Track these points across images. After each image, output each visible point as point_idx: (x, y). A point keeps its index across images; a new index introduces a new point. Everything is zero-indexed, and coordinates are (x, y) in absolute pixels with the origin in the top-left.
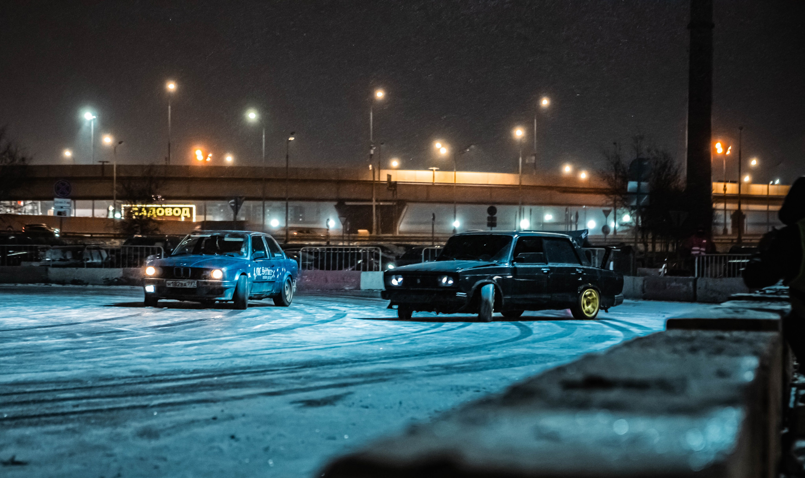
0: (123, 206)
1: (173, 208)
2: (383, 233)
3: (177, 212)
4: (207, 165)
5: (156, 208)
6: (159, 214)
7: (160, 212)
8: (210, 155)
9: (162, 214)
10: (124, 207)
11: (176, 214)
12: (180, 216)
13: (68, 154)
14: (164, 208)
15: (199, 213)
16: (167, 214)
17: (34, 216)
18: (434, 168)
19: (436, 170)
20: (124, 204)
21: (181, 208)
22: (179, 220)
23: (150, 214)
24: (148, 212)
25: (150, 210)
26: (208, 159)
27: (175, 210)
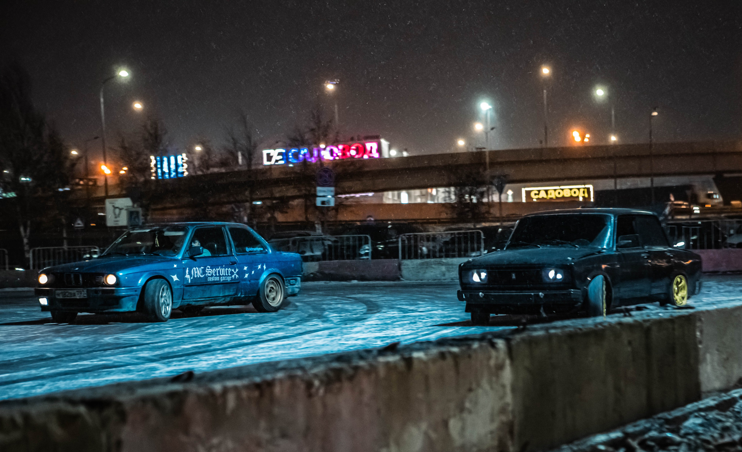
0: (524, 189)
1: (571, 189)
3: (575, 192)
5: (555, 190)
6: (558, 196)
7: (559, 193)
9: (561, 195)
10: (526, 192)
11: (574, 195)
12: (578, 197)
13: (461, 143)
14: (562, 190)
16: (566, 196)
20: (525, 187)
21: (579, 189)
22: (576, 200)
23: (549, 196)
24: (547, 194)
25: (549, 192)
26: (586, 140)
27: (573, 191)
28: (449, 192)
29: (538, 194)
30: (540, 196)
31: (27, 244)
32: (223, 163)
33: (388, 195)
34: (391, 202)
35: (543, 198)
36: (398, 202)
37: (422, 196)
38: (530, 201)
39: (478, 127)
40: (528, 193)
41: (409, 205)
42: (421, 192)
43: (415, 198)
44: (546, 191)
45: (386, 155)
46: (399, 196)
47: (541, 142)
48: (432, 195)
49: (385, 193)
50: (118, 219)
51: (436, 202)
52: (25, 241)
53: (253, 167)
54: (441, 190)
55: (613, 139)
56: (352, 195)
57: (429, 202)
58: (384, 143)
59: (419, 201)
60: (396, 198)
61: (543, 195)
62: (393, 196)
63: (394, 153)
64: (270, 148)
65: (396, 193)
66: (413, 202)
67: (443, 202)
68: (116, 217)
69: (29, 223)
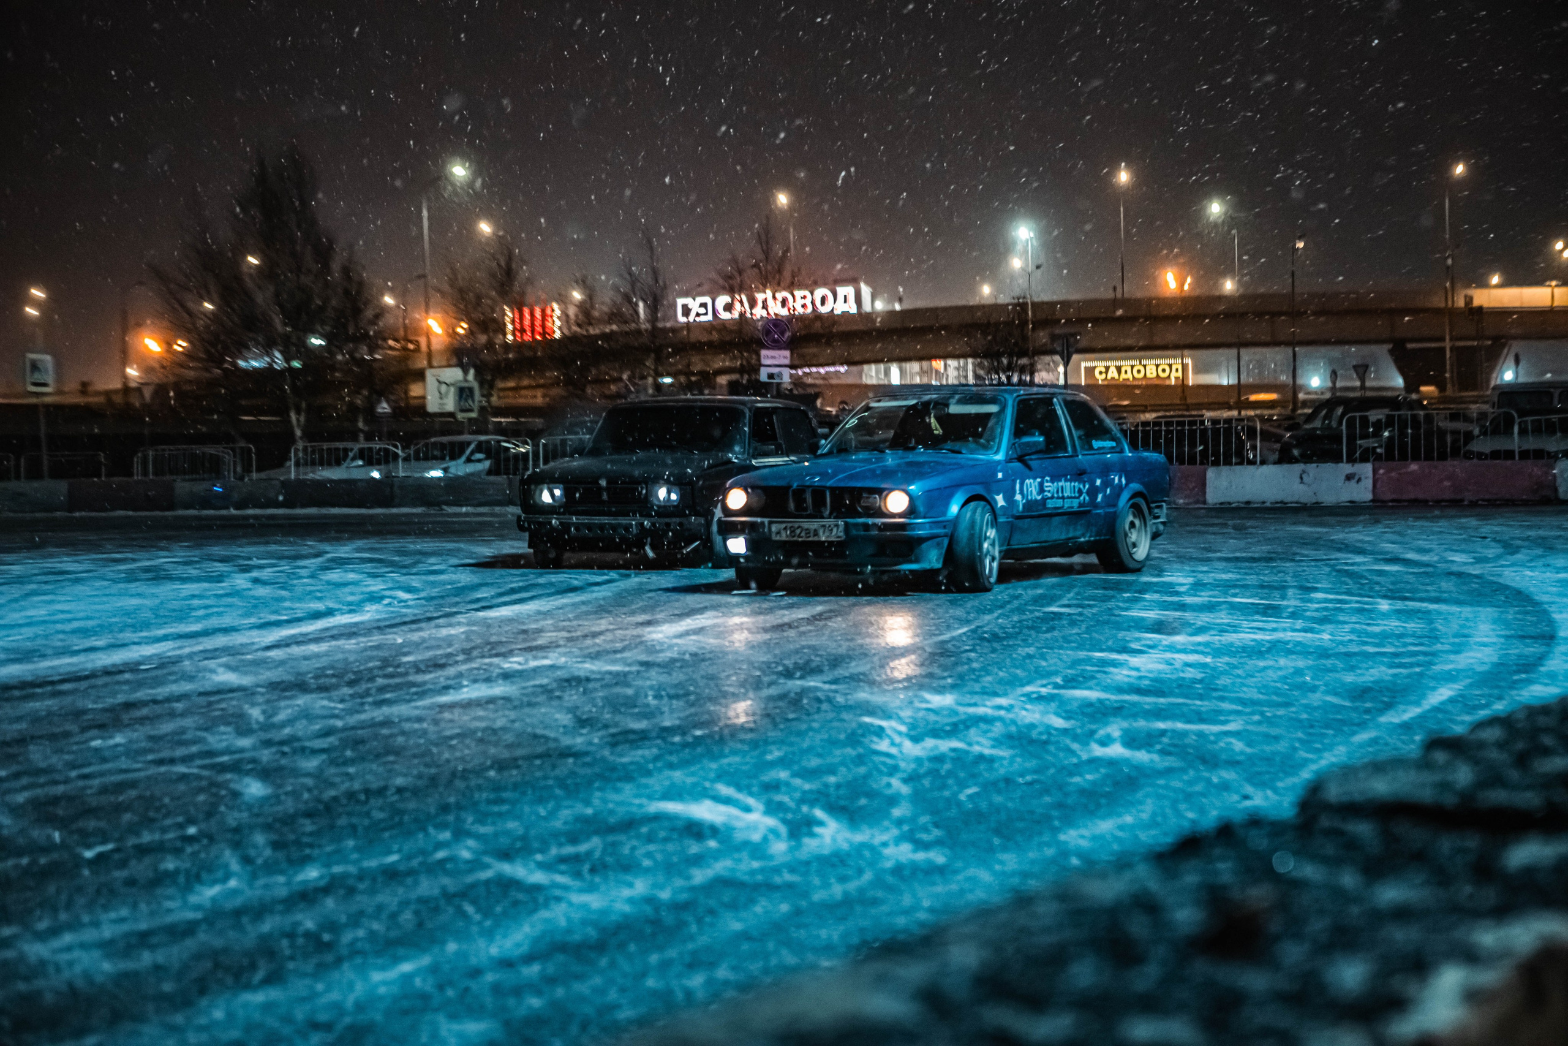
0: (1083, 365)
1: (1157, 366)
2: (1460, 390)
3: (1164, 370)
4: (1183, 294)
5: (1132, 367)
6: (1136, 375)
7: (1139, 371)
8: (1189, 280)
9: (1142, 375)
10: (1086, 368)
11: (1162, 375)
12: (1169, 377)
14: (1144, 366)
15: (1197, 371)
16: (1149, 376)
17: (942, 385)
18: (1554, 283)
19: (1557, 286)
20: (1086, 360)
21: (1169, 365)
22: (1167, 382)
23: (1123, 376)
24: (1119, 371)
25: (1123, 370)
26: (1186, 287)
27: (1160, 369)
28: (965, 369)
29: (1107, 372)
30: (1109, 377)
31: (301, 438)
32: (614, 316)
33: (870, 370)
34: (874, 382)
35: (1113, 378)
36: (886, 382)
37: (923, 372)
38: (1090, 382)
39: (1016, 263)
40: (1090, 371)
41: (902, 386)
42: (921, 368)
43: (912, 376)
44: (1119, 369)
45: (867, 307)
46: (887, 373)
47: (1115, 289)
48: (937, 372)
49: (866, 367)
50: (445, 401)
51: (944, 382)
52: (298, 433)
53: (660, 325)
54: (952, 363)
55: (1229, 286)
56: (814, 370)
57: (934, 383)
58: (866, 291)
59: (917, 380)
60: (882, 376)
61: (1113, 373)
62: (877, 372)
63: (880, 305)
64: (686, 294)
65: (882, 366)
66: (908, 382)
67: (956, 382)
68: (441, 398)
69: (304, 405)
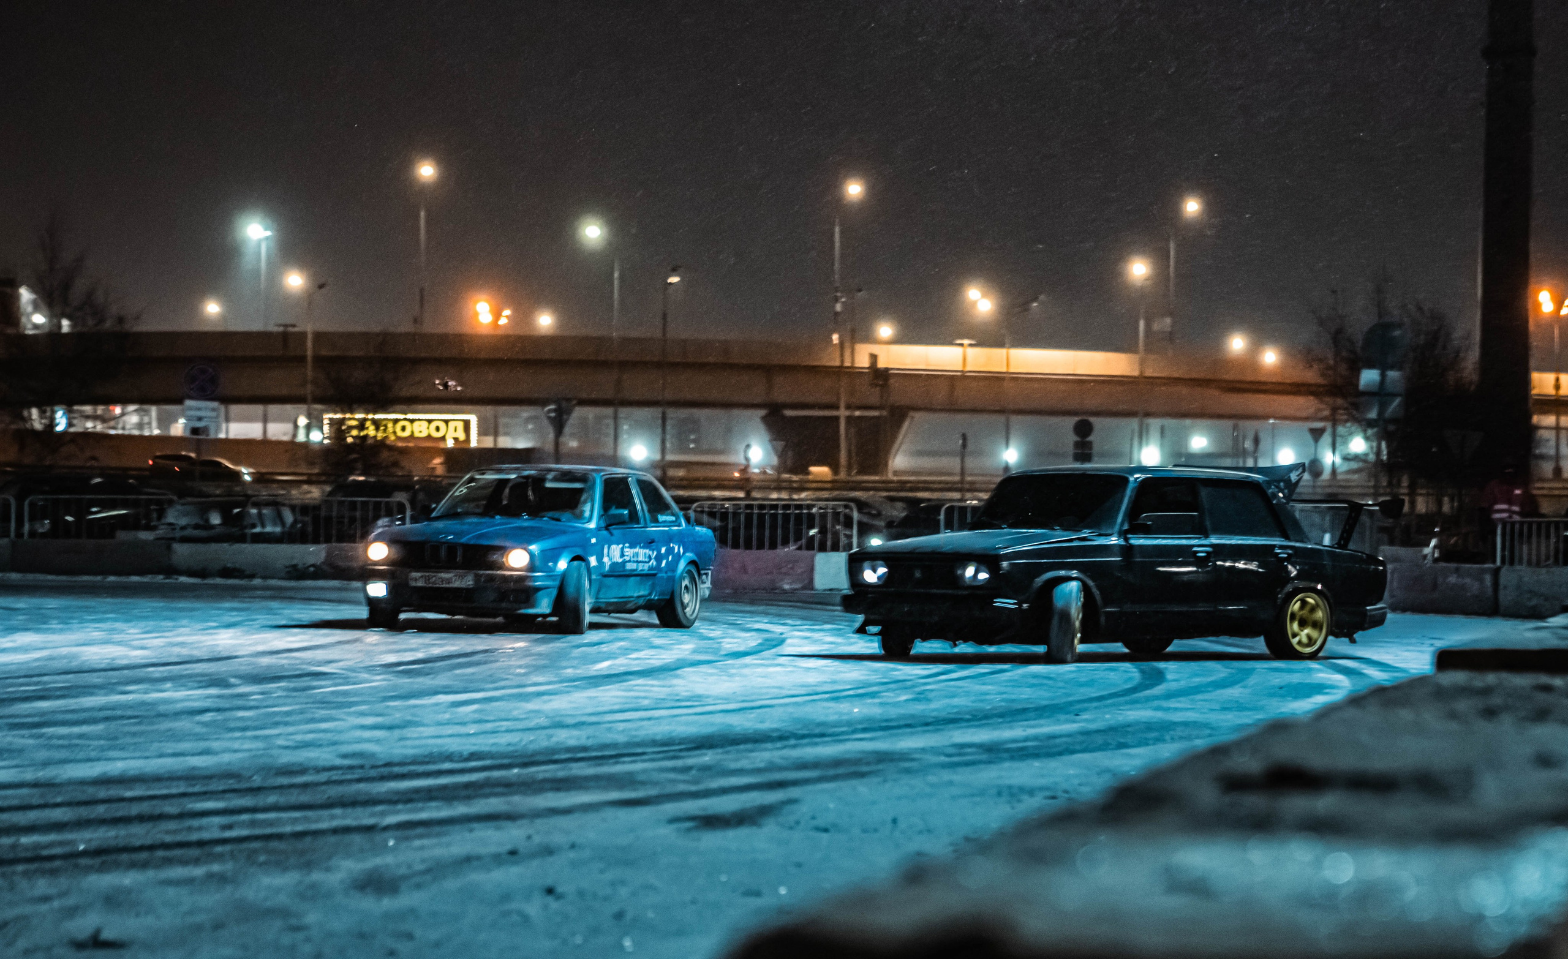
0: (327, 417)
1: (430, 421)
3: (438, 429)
4: (500, 332)
5: (397, 421)
6: (400, 434)
7: (403, 429)
8: (507, 312)
9: (407, 434)
10: (331, 419)
11: (436, 435)
12: (443, 438)
13: (212, 308)
14: (412, 421)
15: (484, 431)
16: (417, 434)
18: (968, 342)
19: (971, 345)
20: (329, 412)
21: (446, 422)
22: (442, 445)
23: (381, 433)
24: (377, 429)
25: (383, 425)
26: (503, 321)
27: (434, 425)
30: (362, 435)
35: (367, 437)
44: (377, 423)
54: (131, 408)
55: (545, 321)
60: (46, 420)
61: (369, 429)
63: (41, 321)
